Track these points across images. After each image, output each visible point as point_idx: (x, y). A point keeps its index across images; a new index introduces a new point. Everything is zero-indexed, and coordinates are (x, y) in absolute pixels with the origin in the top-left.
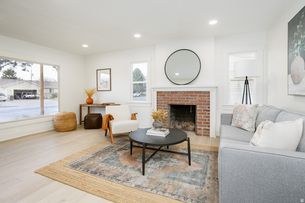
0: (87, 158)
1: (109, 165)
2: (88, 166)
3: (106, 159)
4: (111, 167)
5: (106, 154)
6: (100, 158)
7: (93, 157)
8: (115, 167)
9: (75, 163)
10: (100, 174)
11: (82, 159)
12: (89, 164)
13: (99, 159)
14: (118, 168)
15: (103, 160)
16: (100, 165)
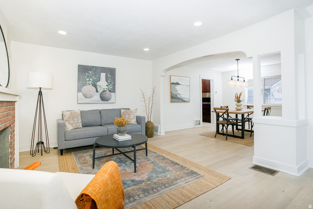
0: (183, 180)
1: (164, 167)
2: (182, 171)
3: (164, 173)
4: (163, 165)
5: (161, 180)
6: (169, 176)
7: (176, 179)
8: (160, 164)
9: (195, 176)
10: (173, 162)
11: (188, 179)
12: (181, 172)
13: (171, 175)
14: (158, 163)
15: (167, 173)
16: (171, 169)
